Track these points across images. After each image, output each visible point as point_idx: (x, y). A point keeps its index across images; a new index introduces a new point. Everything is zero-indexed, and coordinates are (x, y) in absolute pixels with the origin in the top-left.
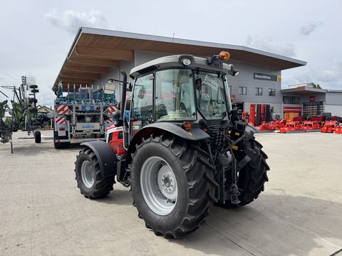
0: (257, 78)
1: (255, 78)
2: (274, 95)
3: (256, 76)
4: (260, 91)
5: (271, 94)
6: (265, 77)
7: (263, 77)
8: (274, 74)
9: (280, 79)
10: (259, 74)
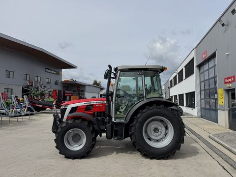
0: (48, 72)
1: (46, 71)
2: (58, 84)
3: (47, 70)
4: (49, 81)
5: (56, 83)
6: (53, 72)
7: (51, 72)
8: (58, 70)
9: (61, 74)
10: (48, 69)
